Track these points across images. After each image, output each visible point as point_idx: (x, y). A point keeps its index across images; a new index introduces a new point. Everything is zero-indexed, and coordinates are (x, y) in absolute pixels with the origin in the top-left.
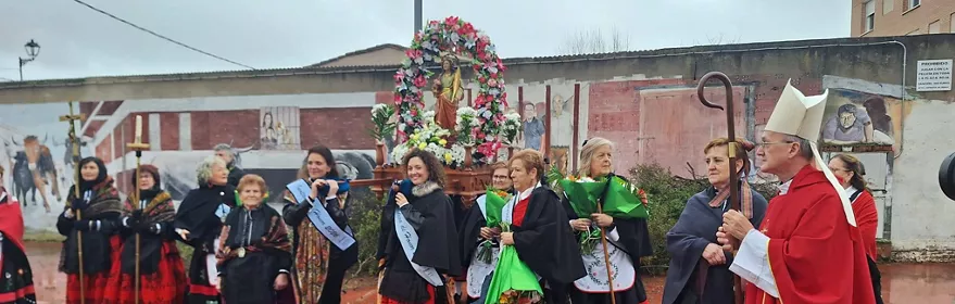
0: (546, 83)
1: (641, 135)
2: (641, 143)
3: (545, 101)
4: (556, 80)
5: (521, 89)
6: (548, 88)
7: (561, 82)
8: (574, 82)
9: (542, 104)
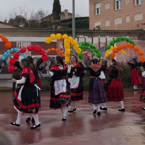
0: (106, 37)
1: (129, 52)
2: (129, 54)
3: (105, 42)
4: (108, 37)
5: (99, 38)
6: (106, 38)
7: (109, 37)
8: (112, 37)
9: (105, 43)
